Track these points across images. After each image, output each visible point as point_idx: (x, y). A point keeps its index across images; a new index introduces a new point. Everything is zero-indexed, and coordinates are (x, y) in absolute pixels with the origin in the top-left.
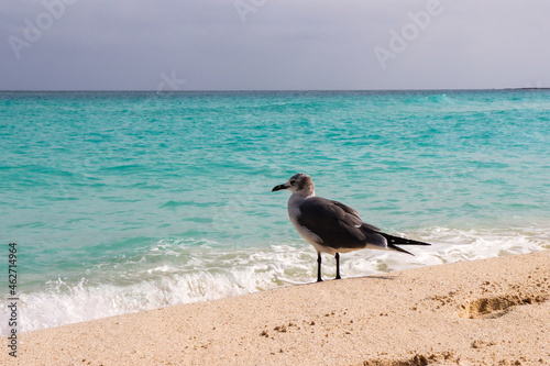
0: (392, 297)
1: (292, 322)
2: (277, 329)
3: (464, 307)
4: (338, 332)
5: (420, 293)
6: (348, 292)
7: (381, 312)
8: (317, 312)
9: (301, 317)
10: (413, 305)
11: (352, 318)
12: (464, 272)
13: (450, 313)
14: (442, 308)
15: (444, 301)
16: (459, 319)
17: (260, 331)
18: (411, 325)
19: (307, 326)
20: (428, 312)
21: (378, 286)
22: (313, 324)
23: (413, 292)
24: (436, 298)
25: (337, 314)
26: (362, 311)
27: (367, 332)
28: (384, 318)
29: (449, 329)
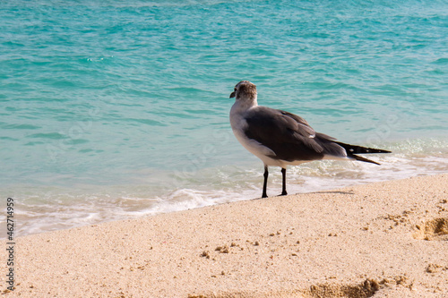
0: (342, 216)
1: (235, 242)
2: (218, 249)
3: (418, 228)
4: (284, 253)
5: (372, 211)
6: (294, 209)
7: (329, 232)
8: (262, 232)
9: (244, 236)
10: (363, 225)
11: (299, 238)
12: (420, 189)
13: (404, 234)
14: (395, 228)
15: (397, 220)
16: (413, 241)
17: (200, 251)
18: (361, 246)
19: (251, 247)
20: (380, 233)
21: (326, 204)
22: (257, 244)
23: (365, 210)
24: (389, 218)
25: (282, 235)
26: (310, 231)
27: (314, 253)
28: (332, 238)
29: (402, 252)
